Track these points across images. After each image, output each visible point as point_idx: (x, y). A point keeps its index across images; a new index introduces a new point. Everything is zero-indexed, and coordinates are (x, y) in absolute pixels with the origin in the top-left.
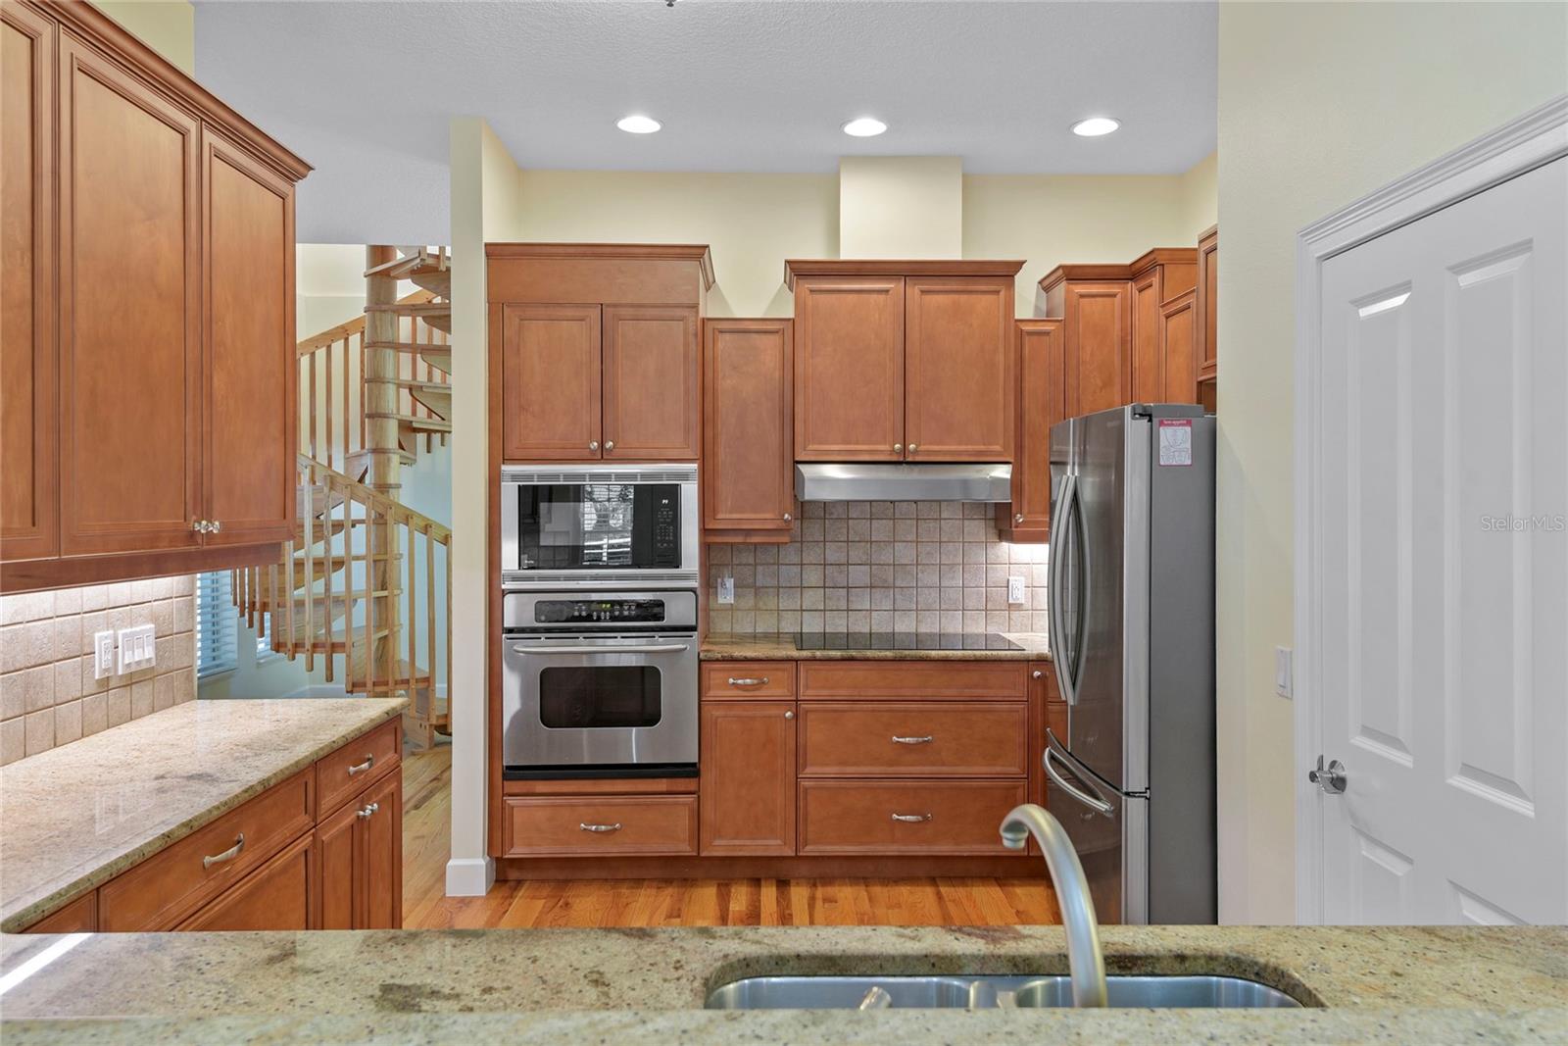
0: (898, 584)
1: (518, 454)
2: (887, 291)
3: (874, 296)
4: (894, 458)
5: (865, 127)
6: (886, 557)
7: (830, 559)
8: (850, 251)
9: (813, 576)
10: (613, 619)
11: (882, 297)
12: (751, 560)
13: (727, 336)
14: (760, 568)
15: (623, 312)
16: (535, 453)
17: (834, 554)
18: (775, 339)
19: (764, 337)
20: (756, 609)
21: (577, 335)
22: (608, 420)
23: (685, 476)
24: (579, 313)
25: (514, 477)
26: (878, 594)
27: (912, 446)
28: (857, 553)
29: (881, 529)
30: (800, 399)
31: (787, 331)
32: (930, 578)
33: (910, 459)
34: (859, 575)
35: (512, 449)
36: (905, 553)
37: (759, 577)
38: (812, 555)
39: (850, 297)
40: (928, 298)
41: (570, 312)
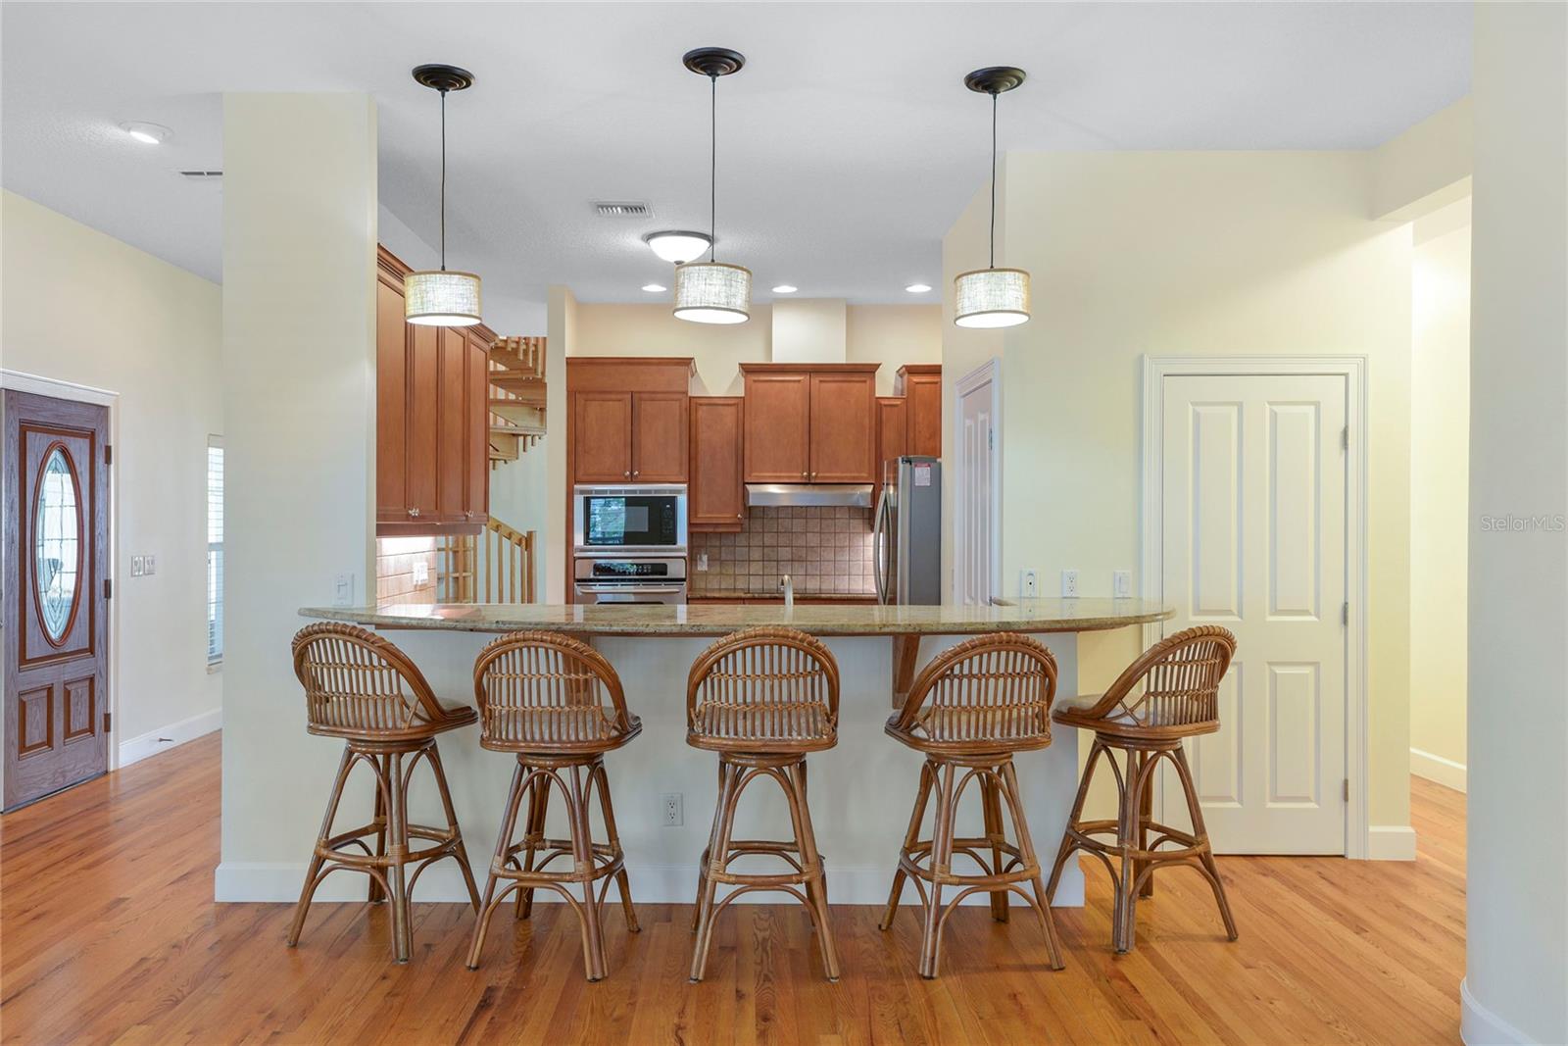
0: (809, 558)
1: (585, 478)
2: (799, 381)
3: (792, 384)
4: (803, 481)
5: (785, 289)
6: (801, 542)
7: (767, 543)
8: (779, 357)
9: (756, 554)
10: (637, 574)
11: (796, 384)
12: (718, 544)
13: (705, 408)
14: (723, 549)
15: (644, 396)
16: (594, 478)
17: (768, 540)
18: (732, 410)
19: (726, 408)
20: (721, 574)
21: (617, 410)
22: (636, 458)
23: (679, 492)
24: (619, 397)
25: (582, 492)
26: (796, 564)
27: (814, 474)
28: (783, 540)
29: (798, 525)
30: (747, 445)
31: (740, 405)
32: (829, 555)
33: (813, 481)
34: (785, 553)
35: (580, 475)
36: (813, 540)
37: (723, 555)
38: (756, 541)
39: (778, 384)
40: (823, 385)
41: (613, 396)
